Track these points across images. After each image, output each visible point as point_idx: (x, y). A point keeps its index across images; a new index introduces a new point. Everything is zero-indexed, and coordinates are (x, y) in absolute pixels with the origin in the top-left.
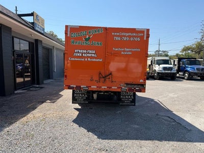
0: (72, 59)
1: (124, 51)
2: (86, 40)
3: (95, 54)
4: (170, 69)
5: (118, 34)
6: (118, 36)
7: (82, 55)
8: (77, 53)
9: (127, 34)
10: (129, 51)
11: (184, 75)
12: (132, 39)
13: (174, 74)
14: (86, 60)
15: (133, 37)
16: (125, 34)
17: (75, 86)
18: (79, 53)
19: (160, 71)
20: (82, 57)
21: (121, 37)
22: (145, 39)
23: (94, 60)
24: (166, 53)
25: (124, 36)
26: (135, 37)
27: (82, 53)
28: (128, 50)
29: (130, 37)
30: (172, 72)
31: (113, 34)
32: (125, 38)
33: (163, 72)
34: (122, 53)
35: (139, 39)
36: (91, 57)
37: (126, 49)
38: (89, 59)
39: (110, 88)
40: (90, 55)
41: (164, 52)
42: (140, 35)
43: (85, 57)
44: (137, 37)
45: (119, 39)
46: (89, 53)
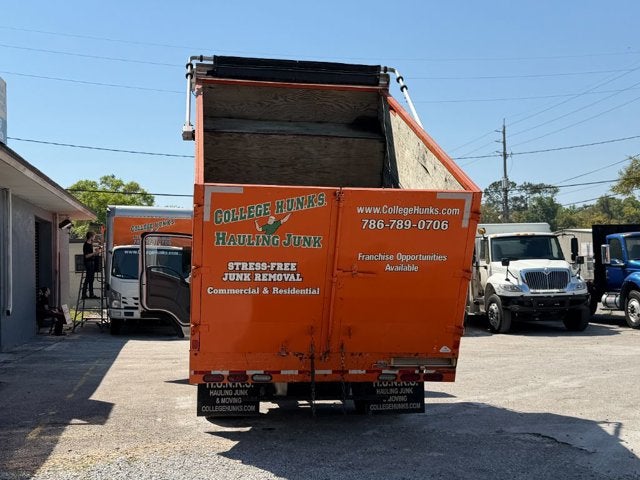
0: (216, 291)
1: (395, 263)
2: (267, 229)
3: (295, 273)
4: (559, 278)
5: (377, 210)
6: (376, 217)
7: (252, 277)
8: (234, 271)
9: (408, 211)
10: (411, 262)
11: (623, 306)
12: (421, 225)
13: (576, 300)
14: (266, 291)
15: (426, 217)
16: (400, 210)
17: (226, 373)
18: (240, 271)
19: (513, 288)
20: (253, 284)
21: (387, 218)
22: (465, 224)
23: (294, 291)
24: (545, 195)
25: (398, 217)
26: (433, 217)
27: (253, 273)
28: (407, 258)
29: (415, 218)
30: (568, 292)
31: (360, 210)
32: (400, 224)
33: (529, 292)
34: (389, 268)
35: (444, 225)
36: (284, 284)
37: (401, 257)
38: (275, 290)
39: (344, 372)
40: (278, 277)
41: (536, 189)
42: (451, 211)
43: (261, 284)
44: (441, 218)
45: (380, 225)
46: (275, 271)
